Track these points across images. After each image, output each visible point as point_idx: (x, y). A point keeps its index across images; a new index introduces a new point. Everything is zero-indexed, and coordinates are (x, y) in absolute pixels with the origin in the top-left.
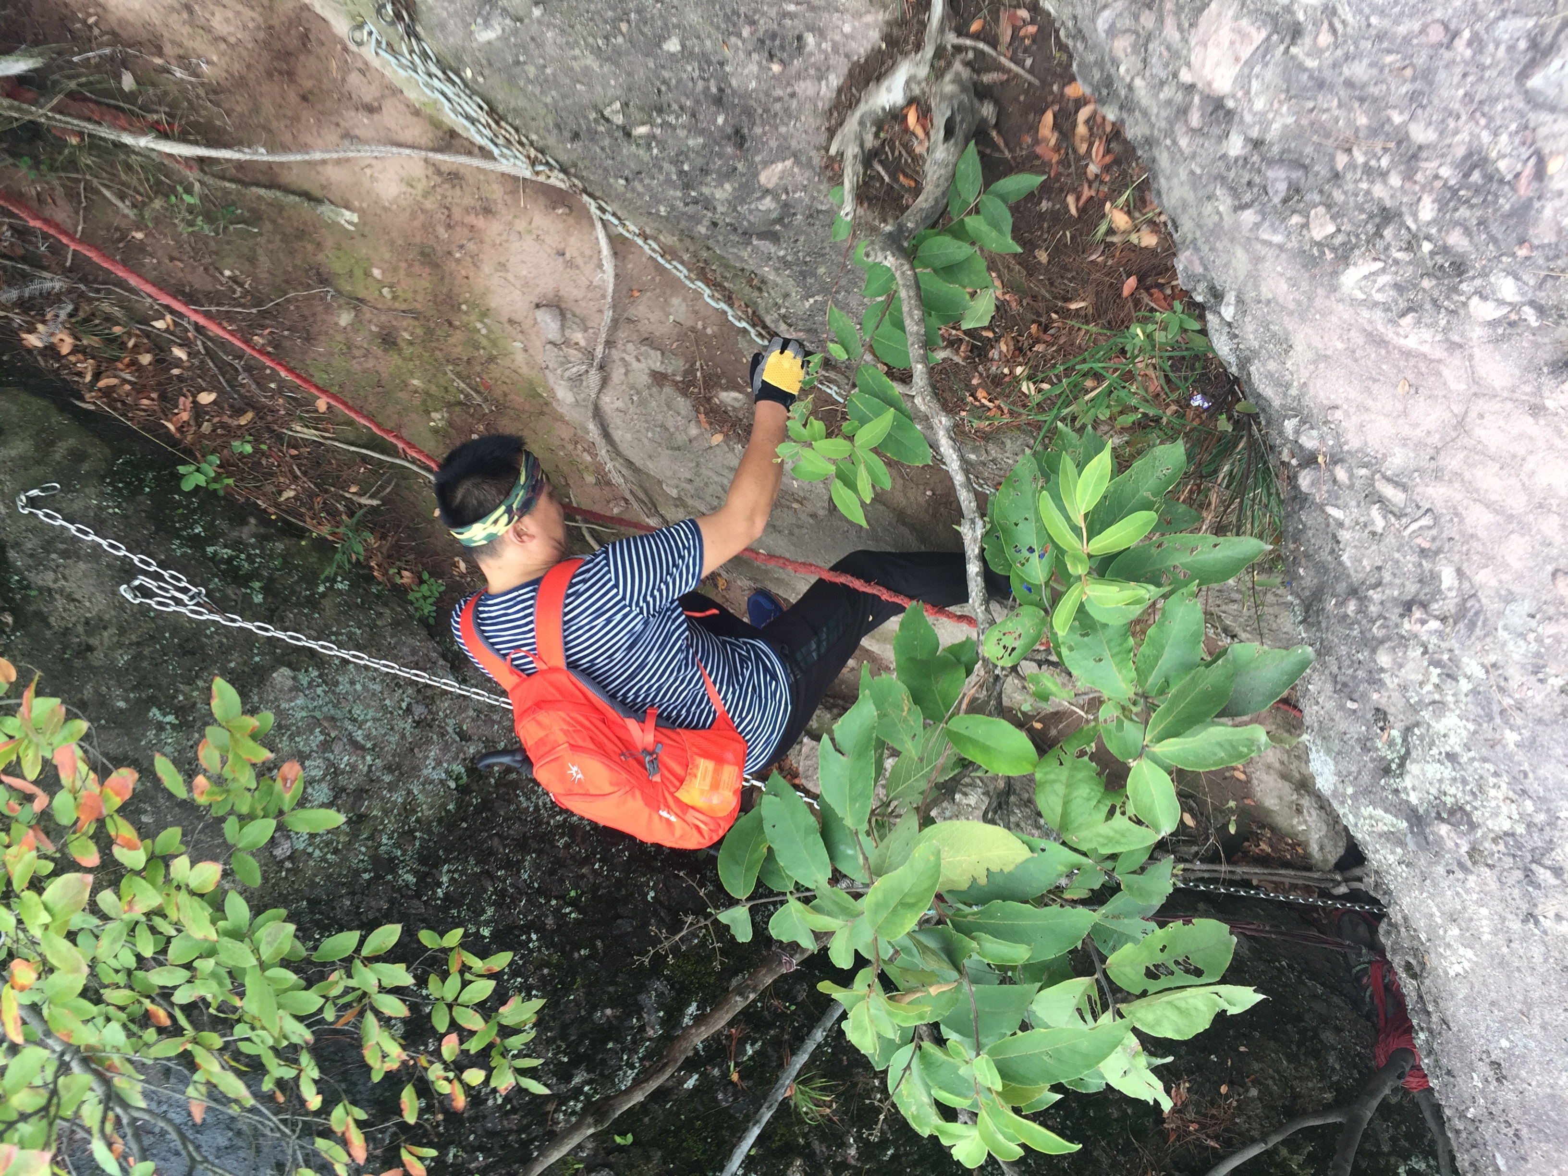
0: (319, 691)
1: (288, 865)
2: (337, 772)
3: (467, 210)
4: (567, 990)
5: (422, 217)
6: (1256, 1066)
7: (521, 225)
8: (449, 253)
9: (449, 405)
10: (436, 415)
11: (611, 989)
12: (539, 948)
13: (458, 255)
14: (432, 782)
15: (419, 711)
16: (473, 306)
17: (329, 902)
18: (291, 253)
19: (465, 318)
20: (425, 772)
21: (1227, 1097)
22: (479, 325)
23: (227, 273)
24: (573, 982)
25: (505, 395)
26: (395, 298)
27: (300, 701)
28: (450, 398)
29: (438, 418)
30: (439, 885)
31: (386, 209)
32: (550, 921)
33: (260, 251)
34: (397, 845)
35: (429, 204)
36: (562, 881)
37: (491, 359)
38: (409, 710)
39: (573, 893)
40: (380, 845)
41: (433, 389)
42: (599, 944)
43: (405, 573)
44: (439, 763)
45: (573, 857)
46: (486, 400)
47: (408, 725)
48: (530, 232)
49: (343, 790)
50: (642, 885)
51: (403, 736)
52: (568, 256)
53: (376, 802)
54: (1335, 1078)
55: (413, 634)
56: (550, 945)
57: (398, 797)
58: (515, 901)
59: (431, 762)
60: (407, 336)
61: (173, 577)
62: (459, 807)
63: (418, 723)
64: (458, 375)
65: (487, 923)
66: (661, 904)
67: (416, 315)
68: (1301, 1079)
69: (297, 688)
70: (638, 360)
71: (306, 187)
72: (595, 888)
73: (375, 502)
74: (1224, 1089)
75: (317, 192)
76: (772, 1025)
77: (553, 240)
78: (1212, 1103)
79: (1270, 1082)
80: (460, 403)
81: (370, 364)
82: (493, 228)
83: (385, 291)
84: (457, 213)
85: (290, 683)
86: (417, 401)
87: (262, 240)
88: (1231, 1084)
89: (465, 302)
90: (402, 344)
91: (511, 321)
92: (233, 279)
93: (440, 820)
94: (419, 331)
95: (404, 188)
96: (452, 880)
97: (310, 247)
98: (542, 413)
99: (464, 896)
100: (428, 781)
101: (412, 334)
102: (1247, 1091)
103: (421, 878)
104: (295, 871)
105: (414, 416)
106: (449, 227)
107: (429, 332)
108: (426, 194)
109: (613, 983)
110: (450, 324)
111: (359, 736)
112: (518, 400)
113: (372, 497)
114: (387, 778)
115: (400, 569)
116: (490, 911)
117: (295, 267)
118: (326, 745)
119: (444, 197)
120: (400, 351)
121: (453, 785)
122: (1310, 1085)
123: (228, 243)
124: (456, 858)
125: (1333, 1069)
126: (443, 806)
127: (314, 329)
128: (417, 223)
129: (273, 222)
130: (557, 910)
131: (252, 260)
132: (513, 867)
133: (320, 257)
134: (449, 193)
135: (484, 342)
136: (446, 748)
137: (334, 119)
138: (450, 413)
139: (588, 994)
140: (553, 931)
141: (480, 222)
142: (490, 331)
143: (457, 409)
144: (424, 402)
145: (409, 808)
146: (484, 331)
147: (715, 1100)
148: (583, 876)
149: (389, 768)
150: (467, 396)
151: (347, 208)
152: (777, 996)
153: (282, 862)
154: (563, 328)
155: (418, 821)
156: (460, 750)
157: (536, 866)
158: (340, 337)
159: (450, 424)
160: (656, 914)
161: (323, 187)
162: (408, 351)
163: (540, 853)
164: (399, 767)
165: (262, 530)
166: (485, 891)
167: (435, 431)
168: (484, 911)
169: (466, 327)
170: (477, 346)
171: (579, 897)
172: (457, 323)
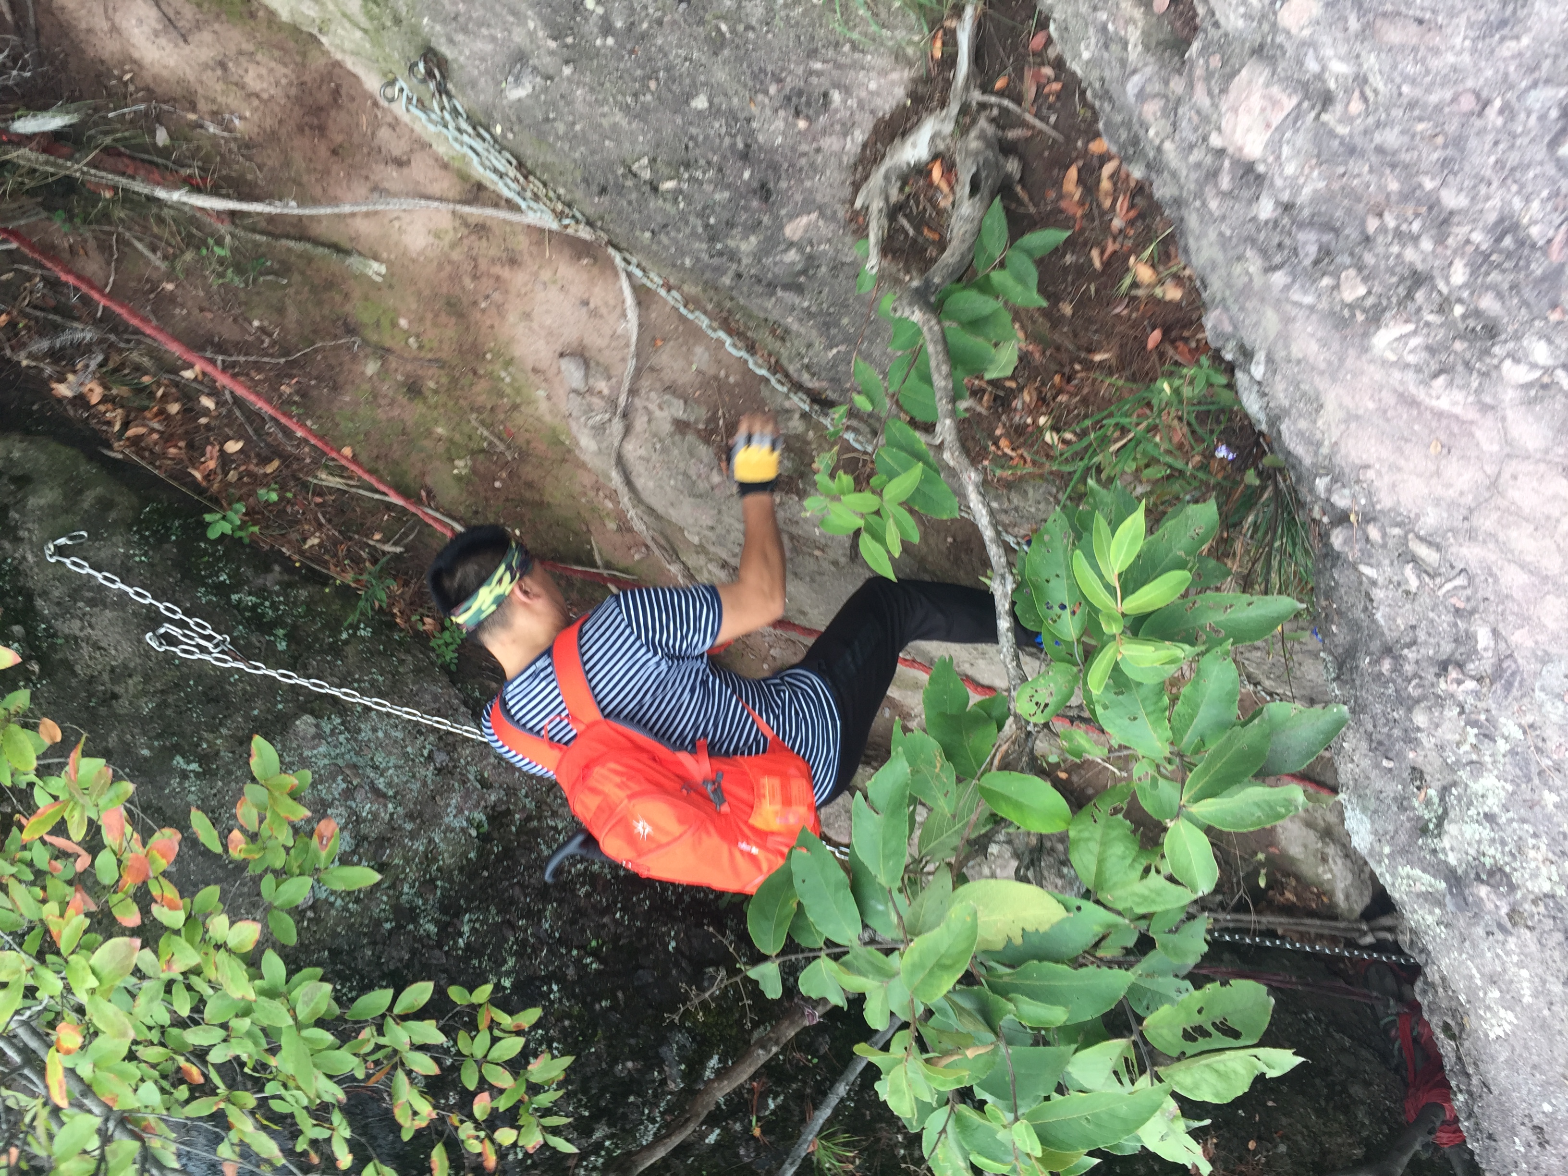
0: (342, 738)
1: (310, 914)
2: (359, 820)
3: (493, 261)
4: (588, 1042)
5: (448, 268)
6: (1284, 1121)
7: (546, 275)
8: (475, 303)
9: (473, 453)
10: (460, 463)
11: (633, 1041)
12: (560, 999)
13: (483, 305)
14: (453, 830)
15: (441, 758)
16: (497, 355)
17: (351, 952)
18: (320, 303)
19: (490, 368)
20: (447, 820)
21: (1255, 1153)
22: (503, 374)
23: (256, 323)
24: (595, 1034)
25: (528, 442)
26: (421, 347)
27: (322, 749)
28: (473, 445)
29: (461, 466)
30: (461, 934)
31: (413, 261)
32: (571, 972)
33: (288, 302)
34: (419, 894)
35: (456, 256)
36: (583, 930)
37: (515, 407)
38: (430, 758)
39: (594, 943)
40: (401, 893)
41: (457, 437)
42: (620, 995)
43: (428, 620)
44: (460, 811)
45: (594, 907)
46: (509, 447)
47: (429, 772)
48: (554, 282)
49: (365, 838)
50: (664, 934)
51: (425, 784)
52: (592, 305)
53: (398, 851)
54: (1365, 1134)
55: (435, 681)
56: (571, 996)
57: (420, 846)
58: (536, 951)
59: (452, 810)
60: (432, 384)
61: (198, 624)
62: (480, 856)
63: (439, 771)
64: (483, 423)
65: (508, 974)
66: (682, 954)
67: (441, 364)
68: (1330, 1134)
69: (319, 736)
70: (661, 408)
71: (335, 239)
72: (617, 938)
73: (398, 550)
74: (1252, 1145)
75: (345, 244)
76: (794, 1079)
77: (577, 290)
78: (1240, 1159)
79: (1299, 1138)
80: (483, 451)
81: (396, 412)
82: (519, 279)
83: (412, 340)
84: (483, 265)
85: (313, 730)
86: (441, 448)
87: (291, 291)
88: (1259, 1139)
89: (490, 351)
90: (428, 394)
91: (535, 370)
92: (262, 329)
93: (461, 869)
94: (444, 380)
95: (431, 239)
96: (473, 930)
97: (338, 298)
98: (564, 460)
99: (485, 946)
100: (449, 829)
101: (437, 383)
102: (1276, 1147)
103: (443, 927)
104: (317, 920)
105: (437, 463)
106: (475, 278)
107: (454, 381)
108: (453, 246)
109: (635, 1035)
110: (475, 373)
111: (381, 783)
112: (540, 447)
113: (395, 544)
114: (409, 826)
115: (422, 616)
116: (511, 962)
117: (323, 318)
118: (348, 793)
119: (471, 248)
120: (425, 399)
121: (474, 833)
122: (1339, 1140)
123: (258, 293)
124: (478, 908)
125: (1363, 1124)
126: (465, 854)
127: (341, 379)
128: (444, 274)
129: (303, 273)
130: (578, 961)
131: (281, 311)
132: (535, 916)
133: (348, 308)
134: (476, 244)
135: (508, 390)
136: (467, 796)
137: (364, 172)
138: (474, 461)
139: (609, 1046)
140: (574, 983)
141: (505, 273)
142: (514, 379)
143: (481, 457)
144: (448, 450)
145: (430, 856)
146: (508, 380)
147: (737, 1155)
148: (604, 926)
149: (410, 816)
150: (490, 443)
151: (376, 258)
152: (800, 1049)
153: (304, 911)
154: (586, 376)
155: (439, 869)
156: (482, 797)
157: (557, 916)
158: (367, 386)
159: (474, 471)
160: (677, 964)
161: (352, 239)
162: (433, 400)
163: (561, 902)
164: (420, 814)
165: (286, 577)
166: (506, 940)
167: (459, 478)
168: (505, 962)
169: (491, 375)
170: (501, 394)
171: (600, 947)
172: (481, 372)
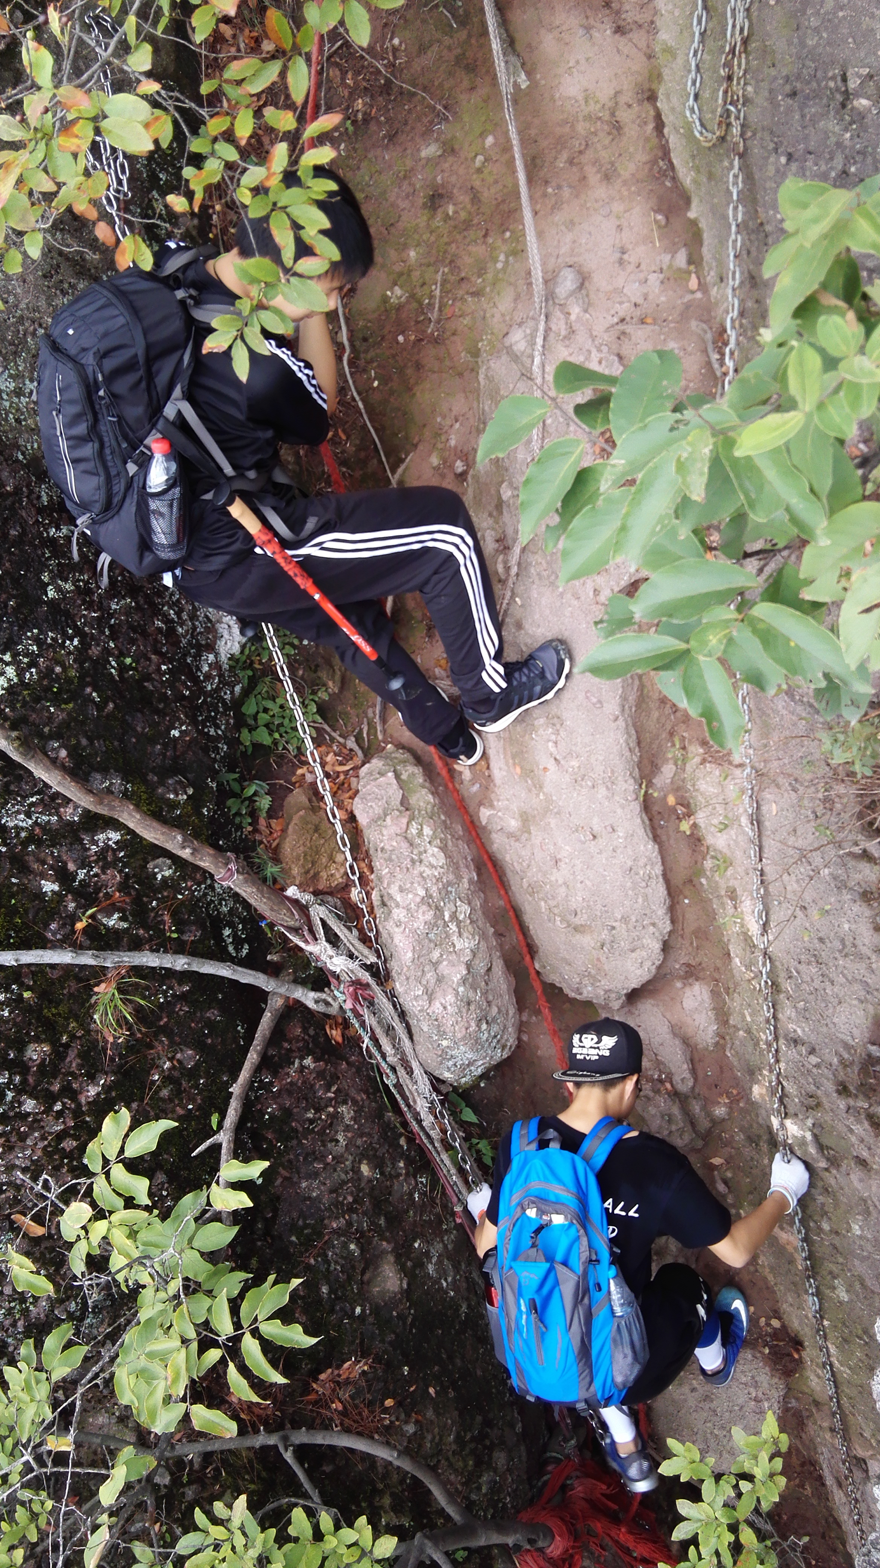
3: (595, 162)
4: (57, 700)
5: (567, 129)
6: (430, 1414)
7: (617, 207)
8: (547, 182)
9: (412, 296)
10: (398, 291)
11: (84, 742)
12: (70, 653)
13: (550, 190)
16: (515, 239)
18: (451, 74)
19: (499, 243)
21: (386, 1410)
22: (502, 257)
23: (396, 41)
24: (66, 702)
25: (454, 333)
26: (479, 171)
28: (419, 292)
29: (397, 294)
30: (58, 528)
31: (552, 99)
32: (95, 651)
33: (435, 48)
35: (582, 128)
36: (133, 642)
37: (477, 294)
39: (128, 661)
41: (416, 274)
42: (111, 706)
45: (156, 640)
46: (438, 321)
48: (618, 217)
50: (179, 719)
52: (626, 257)
54: (474, 1497)
56: (80, 661)
58: (90, 607)
60: (451, 210)
64: (444, 282)
65: (58, 589)
66: (175, 748)
67: (476, 198)
68: (451, 1465)
71: (517, 36)
72: (148, 677)
74: (389, 1403)
75: (519, 47)
76: (147, 928)
77: (627, 237)
78: (370, 1404)
79: (429, 1437)
80: (420, 304)
81: (403, 204)
82: (599, 191)
83: (480, 158)
84: (589, 155)
86: (398, 268)
87: (447, 40)
88: (399, 1404)
89: (512, 232)
90: (440, 215)
92: (395, 50)
94: (463, 215)
95: (580, 98)
97: (466, 83)
98: (460, 375)
101: (455, 212)
102: (407, 1422)
105: (385, 274)
106: (571, 162)
107: (468, 224)
108: (589, 118)
109: (90, 740)
110: (486, 236)
112: (457, 345)
116: (69, 586)
117: (441, 85)
119: (595, 134)
120: (432, 217)
122: (452, 1477)
123: (424, 21)
125: (479, 1488)
127: (402, 138)
128: (558, 131)
129: (469, 36)
130: (107, 652)
131: (422, 49)
133: (463, 97)
134: (601, 135)
135: (490, 276)
137: (589, 13)
138: (408, 302)
139: (65, 724)
140: (90, 658)
141: (594, 178)
143: (415, 305)
144: (401, 274)
146: (500, 265)
147: (46, 926)
148: (149, 659)
150: (431, 305)
151: (529, 74)
152: (174, 915)
154: (572, 293)
157: (127, 611)
158: (409, 163)
159: (399, 308)
160: (165, 746)
161: (529, 46)
162: (438, 222)
163: (138, 608)
166: (81, 573)
167: (385, 299)
168: (66, 580)
169: (493, 249)
170: (481, 271)
171: (130, 667)
172: (490, 240)
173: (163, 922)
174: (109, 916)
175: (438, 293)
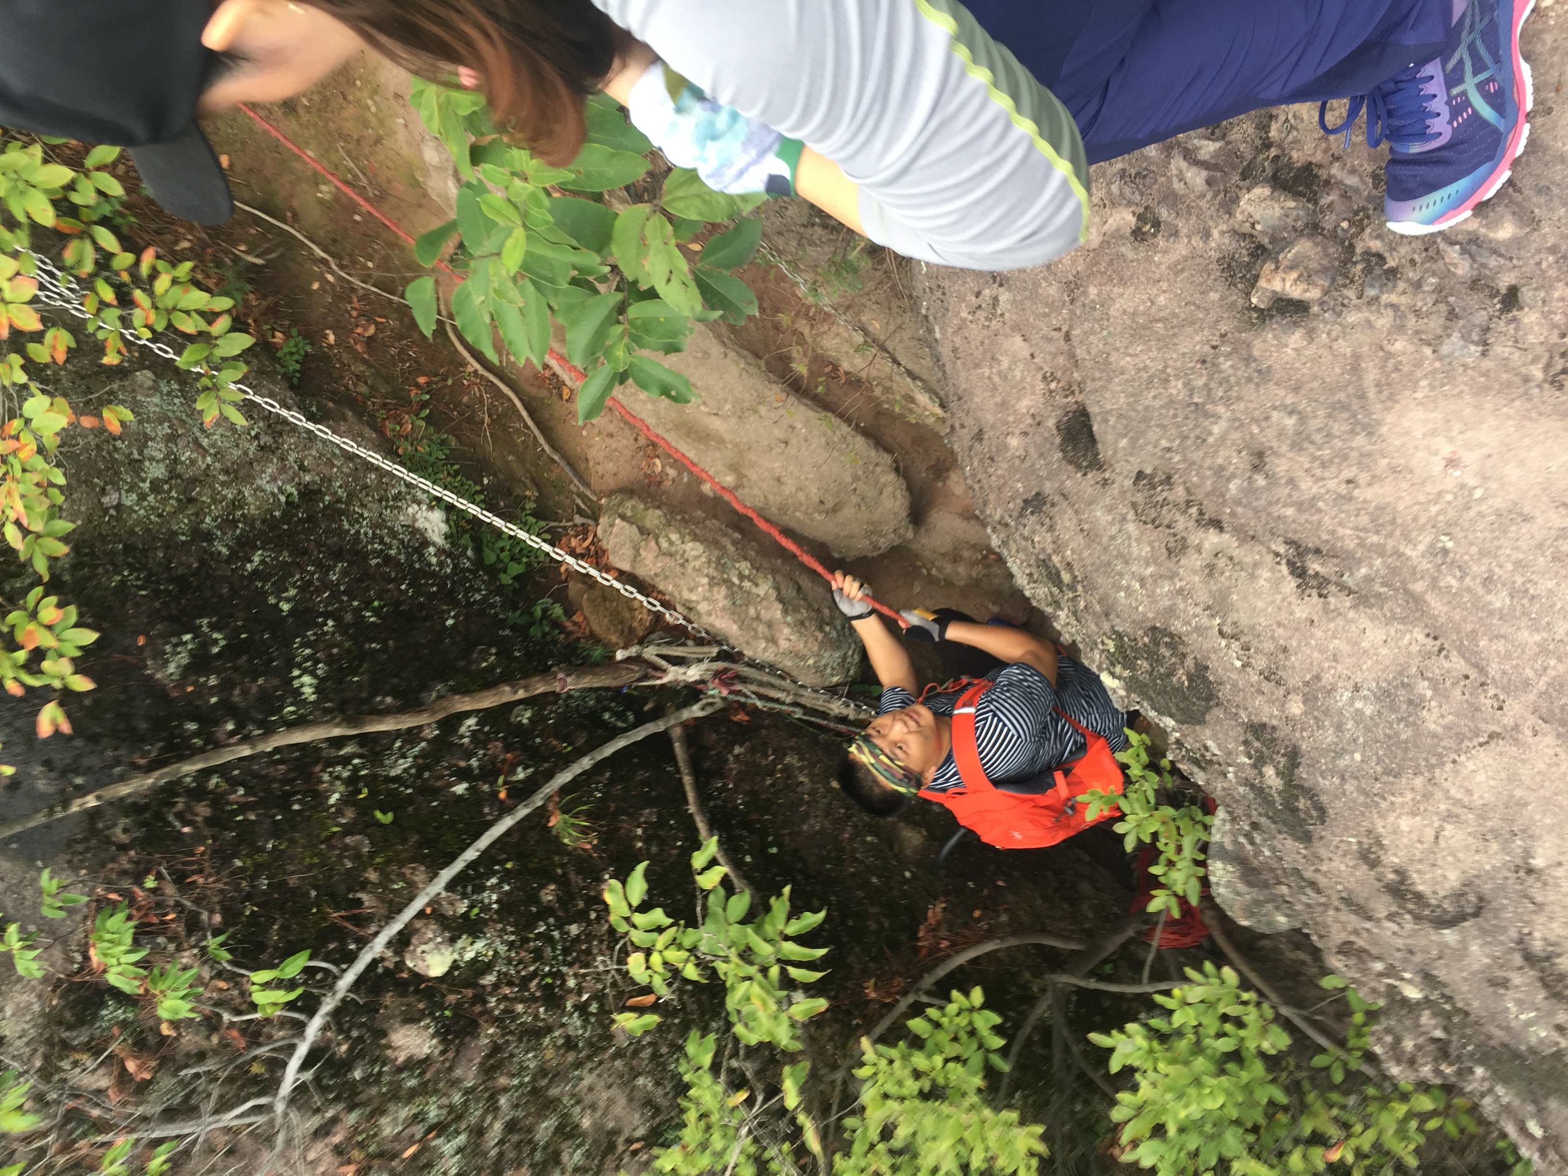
0: (176, 401)
1: (113, 512)
2: (176, 460)
6: (1011, 898)
10: (324, 188)
11: (395, 681)
12: (333, 633)
14: (263, 491)
15: (265, 439)
16: (366, 82)
17: (145, 551)
19: (358, 94)
20: (259, 482)
21: (979, 920)
22: (370, 102)
24: (360, 666)
25: (389, 181)
27: (156, 400)
29: (325, 191)
30: (251, 561)
32: (348, 617)
34: (218, 527)
36: (368, 589)
37: (378, 140)
38: (257, 437)
39: (376, 604)
40: (202, 522)
42: (391, 643)
43: (278, 334)
44: (274, 479)
45: (382, 574)
46: (371, 183)
47: (253, 448)
49: (179, 476)
50: (444, 611)
51: (246, 453)
53: (206, 491)
55: (274, 383)
56: (344, 633)
57: (230, 494)
58: (319, 591)
59: (266, 477)
60: (305, 101)
62: (284, 515)
63: (262, 448)
64: (349, 153)
65: (288, 600)
66: (458, 632)
68: (1053, 919)
69: (155, 389)
72: (398, 604)
73: (259, 261)
74: (977, 914)
76: (547, 759)
78: (965, 925)
79: (1022, 913)
85: (150, 383)
86: (309, 172)
88: (985, 909)
89: (360, 79)
90: (301, 111)
91: (397, 96)
93: (264, 521)
94: (316, 98)
96: (263, 562)
98: (420, 206)
99: (270, 575)
100: (259, 489)
101: (310, 100)
102: (998, 916)
103: (233, 553)
104: (118, 518)
105: (305, 186)
107: (326, 101)
110: (345, 98)
111: (205, 442)
112: (399, 188)
114: (222, 478)
115: (273, 329)
116: (292, 592)
118: (172, 438)
120: (298, 117)
121: (283, 499)
124: (272, 550)
126: (270, 511)
130: (357, 611)
132: (325, 569)
136: (283, 470)
139: (372, 681)
140: (350, 625)
145: (238, 503)
147: (480, 814)
148: (388, 591)
149: (226, 472)
152: (557, 736)
153: (108, 509)
155: (243, 515)
156: (296, 475)
157: (345, 573)
160: (451, 636)
163: (351, 564)
164: (236, 471)
166: (292, 576)
168: (286, 590)
169: (358, 103)
170: (366, 125)
171: (381, 607)
172: (351, 98)
173: (555, 747)
174: (514, 773)
175: (351, 165)
